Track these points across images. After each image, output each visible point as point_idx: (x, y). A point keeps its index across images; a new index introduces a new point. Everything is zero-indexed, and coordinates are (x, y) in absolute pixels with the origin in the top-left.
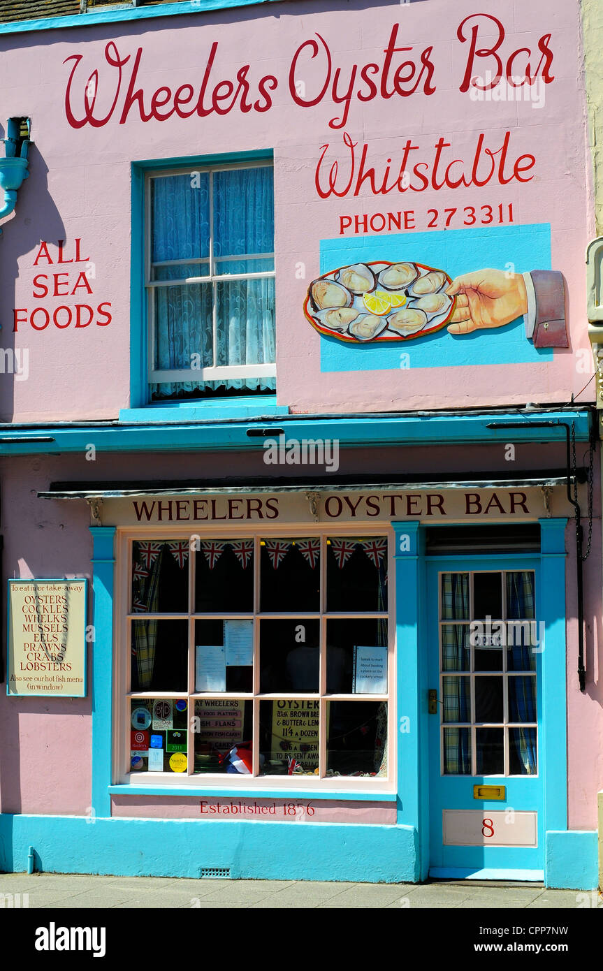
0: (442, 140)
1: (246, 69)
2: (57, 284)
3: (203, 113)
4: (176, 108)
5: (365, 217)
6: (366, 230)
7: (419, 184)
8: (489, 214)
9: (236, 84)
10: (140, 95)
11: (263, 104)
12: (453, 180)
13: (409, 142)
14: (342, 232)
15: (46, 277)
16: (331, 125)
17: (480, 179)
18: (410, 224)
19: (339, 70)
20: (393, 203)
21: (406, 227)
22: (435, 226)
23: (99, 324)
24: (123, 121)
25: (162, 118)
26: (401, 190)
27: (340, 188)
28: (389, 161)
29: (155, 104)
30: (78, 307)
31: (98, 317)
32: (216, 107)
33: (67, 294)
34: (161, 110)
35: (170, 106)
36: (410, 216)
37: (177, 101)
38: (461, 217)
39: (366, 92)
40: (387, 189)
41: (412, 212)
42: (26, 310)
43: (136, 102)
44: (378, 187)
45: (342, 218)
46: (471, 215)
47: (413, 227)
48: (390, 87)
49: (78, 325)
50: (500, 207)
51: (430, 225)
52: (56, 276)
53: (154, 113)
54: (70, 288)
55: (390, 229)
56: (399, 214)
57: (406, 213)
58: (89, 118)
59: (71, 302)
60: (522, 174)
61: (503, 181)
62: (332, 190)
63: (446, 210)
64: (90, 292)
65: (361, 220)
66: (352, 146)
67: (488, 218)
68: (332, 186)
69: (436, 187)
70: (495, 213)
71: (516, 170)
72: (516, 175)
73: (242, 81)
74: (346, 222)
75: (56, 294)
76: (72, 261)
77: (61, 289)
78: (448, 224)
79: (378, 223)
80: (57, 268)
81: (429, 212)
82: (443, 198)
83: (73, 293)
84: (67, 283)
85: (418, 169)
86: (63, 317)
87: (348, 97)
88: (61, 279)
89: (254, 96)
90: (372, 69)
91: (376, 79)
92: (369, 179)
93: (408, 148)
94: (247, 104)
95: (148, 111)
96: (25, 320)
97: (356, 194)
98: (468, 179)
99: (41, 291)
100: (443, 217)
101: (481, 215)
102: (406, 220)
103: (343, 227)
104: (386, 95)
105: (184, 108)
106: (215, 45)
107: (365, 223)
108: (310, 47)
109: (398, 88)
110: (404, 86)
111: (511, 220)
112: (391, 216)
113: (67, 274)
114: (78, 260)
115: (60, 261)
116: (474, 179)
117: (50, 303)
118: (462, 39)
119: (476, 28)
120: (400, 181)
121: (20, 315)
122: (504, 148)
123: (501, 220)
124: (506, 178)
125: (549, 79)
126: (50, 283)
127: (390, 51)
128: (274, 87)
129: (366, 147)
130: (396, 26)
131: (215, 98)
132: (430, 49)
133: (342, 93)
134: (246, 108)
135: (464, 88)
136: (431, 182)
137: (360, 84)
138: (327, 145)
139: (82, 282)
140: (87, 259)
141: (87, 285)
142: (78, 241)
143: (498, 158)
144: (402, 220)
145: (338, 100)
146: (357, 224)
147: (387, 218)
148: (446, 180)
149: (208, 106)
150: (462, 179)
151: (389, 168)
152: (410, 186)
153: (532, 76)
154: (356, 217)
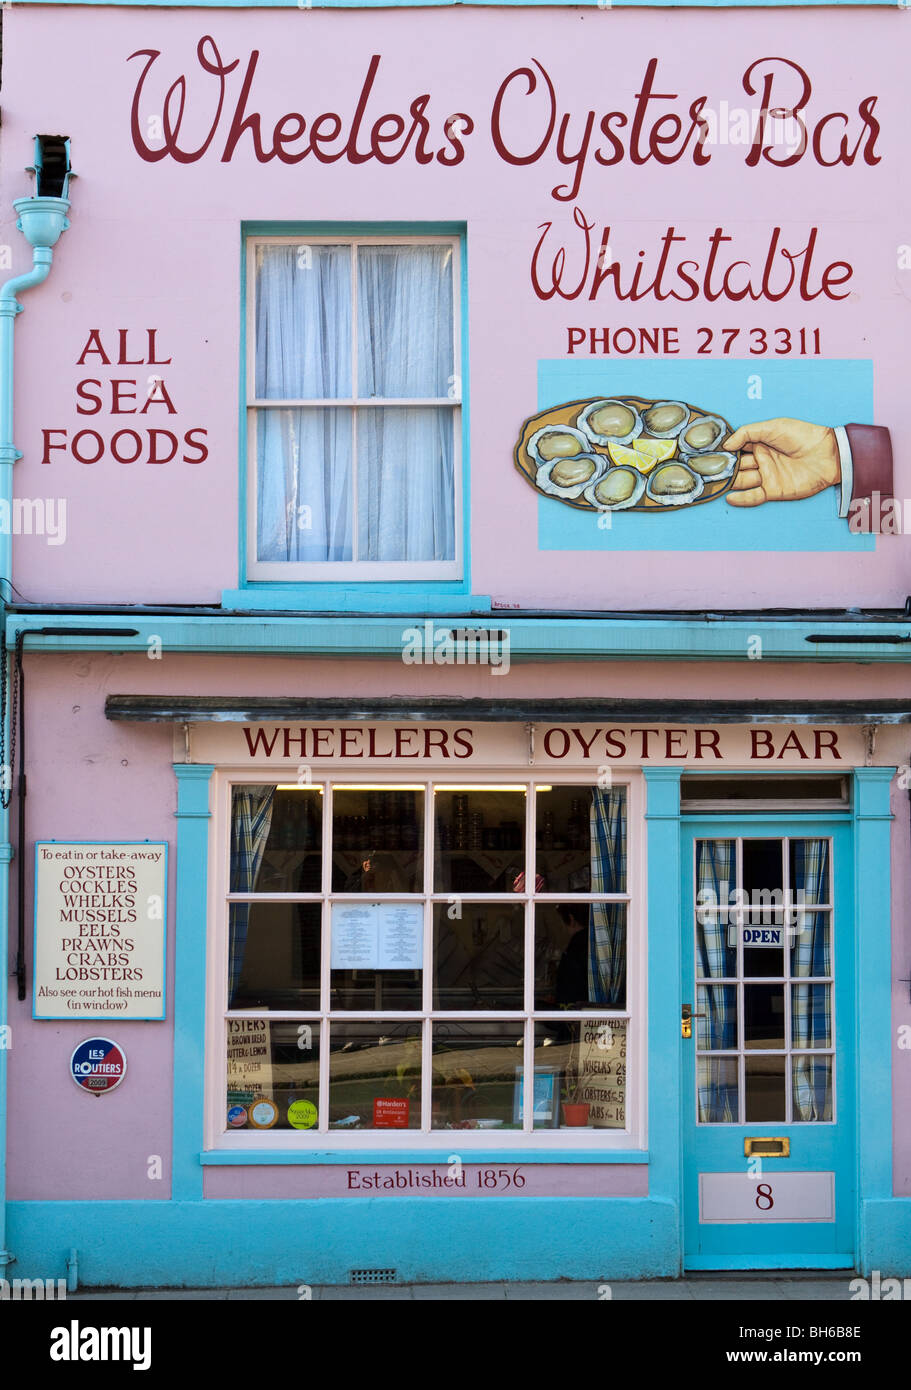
0: (719, 231)
1: (424, 100)
2: (116, 396)
3: (356, 158)
4: (313, 147)
5: (606, 331)
6: (606, 350)
7: (685, 290)
8: (786, 341)
9: (409, 121)
10: (255, 121)
11: (451, 154)
12: (735, 288)
13: (671, 230)
14: (571, 351)
15: (98, 383)
16: (555, 194)
17: (774, 290)
18: (672, 346)
19: (567, 117)
20: (648, 314)
21: (666, 350)
22: (709, 352)
23: (186, 459)
24: (227, 157)
25: (291, 160)
26: (659, 297)
27: (568, 287)
28: (642, 254)
29: (279, 138)
30: (153, 433)
31: (184, 449)
32: (376, 152)
33: (133, 411)
34: (289, 148)
35: (304, 142)
36: (671, 335)
37: (315, 136)
38: (745, 342)
39: (609, 152)
40: (638, 293)
41: (675, 330)
42: (64, 432)
43: (248, 132)
44: (625, 289)
45: (571, 330)
46: (761, 341)
47: (676, 351)
48: (644, 149)
49: (152, 460)
50: (803, 332)
51: (701, 350)
52: (115, 384)
53: (277, 150)
54: (140, 403)
55: (642, 351)
56: (656, 330)
57: (666, 331)
58: (171, 148)
59: (141, 424)
60: (833, 289)
61: (806, 297)
62: (556, 288)
63: (724, 331)
64: (172, 410)
65: (599, 335)
66: (586, 229)
67: (784, 347)
68: (556, 283)
69: (711, 297)
70: (795, 341)
71: (826, 282)
72: (825, 288)
73: (418, 117)
74: (577, 336)
75: (115, 410)
76: (141, 362)
77: (123, 404)
78: (727, 350)
79: (624, 341)
80: (117, 371)
81: (699, 331)
82: (722, 314)
83: (144, 411)
84: (134, 396)
85: (685, 269)
86: (126, 446)
87: (581, 157)
88: (123, 389)
89: (435, 142)
90: (617, 120)
91: (624, 135)
92: (611, 278)
93: (669, 238)
94: (426, 151)
95: (267, 146)
96: (63, 447)
97: (593, 297)
98: (757, 289)
99: (90, 405)
100: (720, 339)
101: (775, 341)
102: (666, 341)
103: (572, 343)
104: (637, 159)
105: (325, 148)
106: (376, 60)
107: (606, 340)
108: (524, 79)
109: (655, 152)
110: (663, 148)
111: (817, 351)
112: (643, 332)
113: (134, 382)
114: (152, 361)
115: (123, 360)
116: (765, 290)
117: (106, 423)
118: (750, 91)
119: (769, 79)
120: (657, 284)
121: (55, 439)
122: (810, 250)
123: (803, 351)
124: (810, 291)
125: (871, 160)
126: (105, 394)
127: (644, 96)
128: (467, 131)
129: (607, 231)
130: (653, 64)
131: (376, 138)
132: (703, 100)
133: (571, 150)
134: (423, 158)
135: (752, 160)
136: (702, 290)
137: (599, 140)
138: (549, 224)
139: (159, 395)
140: (168, 362)
141: (167, 400)
142: (152, 333)
143: (799, 263)
144: (659, 340)
145: (565, 160)
146: (593, 340)
147: (638, 335)
148: (726, 287)
149: (363, 146)
150: (749, 288)
151: (640, 265)
152: (672, 293)
153: (849, 153)
154: (593, 331)
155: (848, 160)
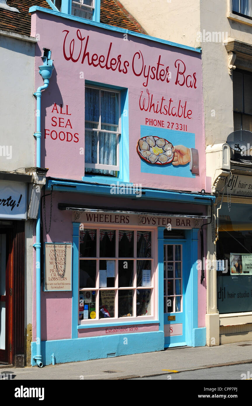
0: (171, 99)
1: (120, 56)
2: (60, 122)
3: (108, 68)
4: (99, 63)
5: (152, 120)
6: (152, 125)
7: (165, 112)
8: (181, 127)
9: (117, 61)
10: (88, 54)
11: (125, 71)
13: (163, 97)
14: (146, 124)
15: (56, 118)
16: (144, 85)
17: (180, 115)
19: (145, 66)
20: (159, 117)
21: (162, 126)
22: (169, 128)
23: (74, 141)
24: (82, 63)
25: (95, 66)
26: (161, 113)
27: (146, 108)
28: (158, 102)
29: (93, 60)
30: (67, 133)
31: (74, 139)
32: (111, 67)
33: (63, 127)
34: (95, 63)
35: (97, 62)
36: (163, 123)
37: (100, 61)
38: (175, 126)
39: (153, 76)
40: (158, 112)
41: (164, 121)
42: (49, 130)
43: (87, 57)
44: (155, 110)
45: (146, 119)
47: (164, 127)
48: (159, 77)
49: (67, 141)
50: (184, 125)
52: (60, 119)
53: (92, 63)
54: (64, 125)
55: (158, 126)
56: (161, 121)
57: (162, 121)
58: (71, 58)
59: (65, 130)
62: (144, 108)
63: (172, 123)
64: (71, 128)
66: (149, 94)
68: (144, 106)
69: (170, 115)
70: (183, 127)
71: (188, 114)
72: (188, 116)
73: (119, 59)
75: (60, 126)
76: (65, 114)
77: (62, 124)
78: (172, 128)
79: (155, 123)
80: (60, 115)
81: (168, 122)
82: (171, 119)
83: (66, 127)
84: (63, 122)
85: (165, 107)
86: (62, 136)
87: (148, 76)
89: (122, 67)
90: (154, 69)
91: (155, 72)
92: (153, 106)
93: (163, 99)
94: (121, 69)
95: (90, 62)
96: (49, 134)
97: (150, 111)
98: (177, 114)
99: (54, 124)
100: (171, 125)
101: (180, 126)
102: (162, 124)
103: (146, 122)
104: (157, 79)
105: (102, 64)
106: (111, 43)
107: (152, 122)
108: (137, 55)
109: (160, 78)
110: (162, 77)
111: (186, 130)
113: (63, 119)
114: (67, 114)
115: (61, 113)
117: (58, 129)
118: (176, 67)
119: (179, 64)
120: (160, 110)
121: (47, 132)
122: (185, 106)
123: (184, 130)
124: (185, 116)
125: (195, 87)
126: (57, 121)
127: (159, 64)
128: (128, 66)
129: (152, 95)
130: (160, 56)
131: (111, 64)
132: (168, 67)
133: (146, 75)
134: (120, 71)
135: (176, 83)
136: (168, 113)
137: (151, 73)
138: (142, 92)
139: (69, 123)
140: (70, 115)
141: (70, 125)
142: (67, 106)
143: (184, 108)
144: (161, 123)
145: (145, 77)
146: (150, 122)
147: (157, 121)
148: (172, 113)
149: (109, 66)
150: (176, 114)
151: (158, 104)
152: (163, 112)
153: (192, 85)
154: (150, 119)
155: (192, 87)
